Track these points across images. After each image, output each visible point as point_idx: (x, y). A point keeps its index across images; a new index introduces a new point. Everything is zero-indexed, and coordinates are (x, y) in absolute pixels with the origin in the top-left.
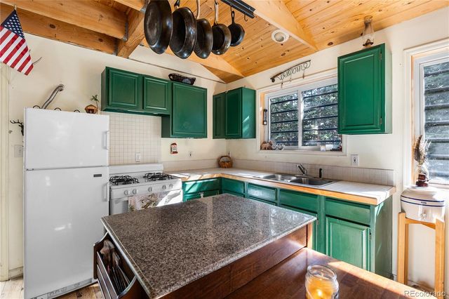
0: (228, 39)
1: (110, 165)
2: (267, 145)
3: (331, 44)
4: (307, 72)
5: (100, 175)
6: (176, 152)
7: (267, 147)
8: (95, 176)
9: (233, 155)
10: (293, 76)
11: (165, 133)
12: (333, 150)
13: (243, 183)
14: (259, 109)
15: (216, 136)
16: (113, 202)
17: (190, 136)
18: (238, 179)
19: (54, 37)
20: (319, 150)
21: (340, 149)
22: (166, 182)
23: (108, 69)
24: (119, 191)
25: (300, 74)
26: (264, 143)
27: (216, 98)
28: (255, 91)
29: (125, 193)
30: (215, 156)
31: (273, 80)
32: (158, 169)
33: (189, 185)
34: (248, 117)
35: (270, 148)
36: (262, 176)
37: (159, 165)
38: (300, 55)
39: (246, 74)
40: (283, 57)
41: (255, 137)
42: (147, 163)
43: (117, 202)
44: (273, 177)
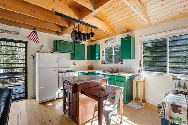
0: (91, 36)
1: (59, 68)
2: (104, 62)
3: (120, 33)
4: (115, 41)
5: (56, 70)
6: (75, 64)
7: (103, 63)
8: (55, 70)
9: (93, 65)
10: (111, 42)
11: (72, 58)
12: (121, 64)
13: (96, 73)
14: (101, 51)
15: (88, 59)
16: (60, 77)
17: (80, 59)
18: (94, 72)
19: (42, 31)
20: (118, 64)
21: (123, 64)
22: (73, 73)
23: (57, 40)
24: (61, 75)
25: (113, 41)
26: (103, 61)
27: (88, 47)
28: (100, 45)
29: (63, 75)
30: (88, 66)
31: (105, 42)
32: (70, 69)
33: (80, 74)
34: (98, 54)
35: (104, 63)
36: (101, 71)
37: (70, 68)
38: (112, 36)
39: (98, 40)
40: (108, 36)
41: (100, 60)
42: (66, 68)
43: (60, 78)
44: (105, 72)
